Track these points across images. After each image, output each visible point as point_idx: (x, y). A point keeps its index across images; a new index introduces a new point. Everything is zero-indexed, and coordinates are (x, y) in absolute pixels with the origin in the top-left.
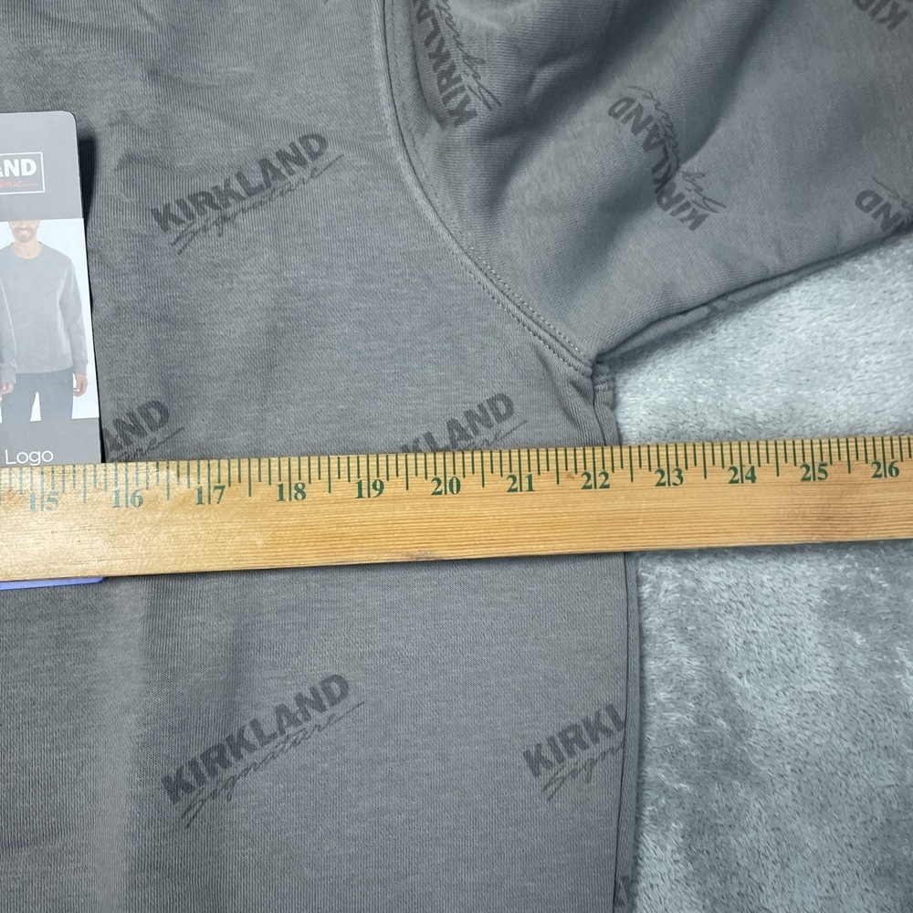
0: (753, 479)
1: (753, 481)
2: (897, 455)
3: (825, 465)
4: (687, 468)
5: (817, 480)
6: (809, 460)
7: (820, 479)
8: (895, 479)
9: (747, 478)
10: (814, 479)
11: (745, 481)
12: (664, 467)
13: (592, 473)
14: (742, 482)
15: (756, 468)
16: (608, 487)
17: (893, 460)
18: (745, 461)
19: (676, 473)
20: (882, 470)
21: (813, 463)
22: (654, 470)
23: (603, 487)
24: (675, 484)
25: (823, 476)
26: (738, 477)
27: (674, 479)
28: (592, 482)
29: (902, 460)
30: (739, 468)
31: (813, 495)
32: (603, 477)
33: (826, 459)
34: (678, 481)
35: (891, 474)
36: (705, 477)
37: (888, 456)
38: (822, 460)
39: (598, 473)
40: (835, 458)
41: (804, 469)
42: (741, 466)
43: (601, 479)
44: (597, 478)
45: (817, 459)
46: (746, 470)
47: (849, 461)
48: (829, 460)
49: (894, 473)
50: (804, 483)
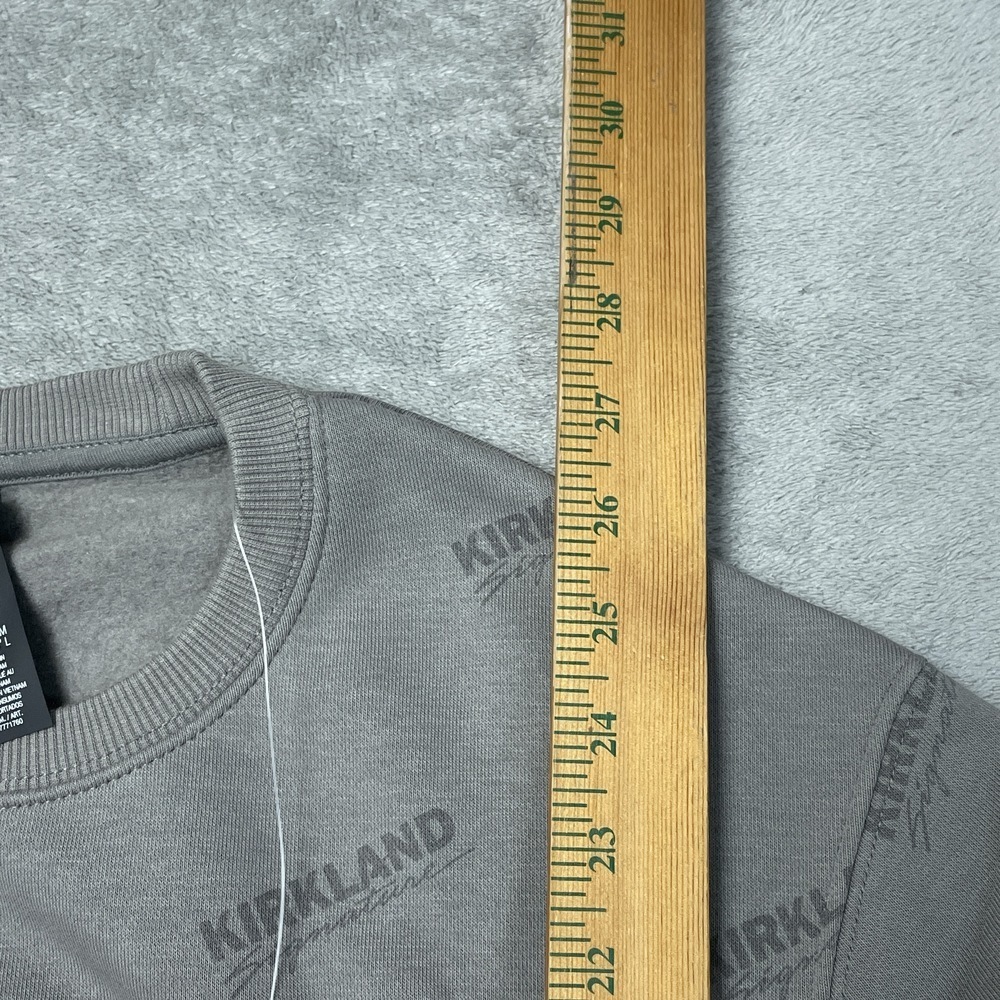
0: (610, 717)
1: (614, 718)
2: (587, 496)
3: (595, 605)
4: (590, 820)
5: (616, 620)
6: (588, 629)
7: (614, 616)
8: (621, 503)
9: (609, 727)
10: (615, 624)
11: (613, 731)
12: (588, 855)
13: (589, 976)
14: (615, 735)
15: (596, 711)
16: (611, 951)
17: (594, 502)
18: (582, 727)
19: (596, 837)
20: (606, 521)
21: (590, 622)
22: (590, 874)
23: (611, 961)
24: (612, 842)
25: (610, 610)
26: (605, 740)
27: (604, 842)
28: (603, 977)
29: (595, 490)
30: (594, 738)
31: (636, 630)
32: (597, 957)
33: (587, 602)
34: (608, 836)
35: (615, 508)
36: (605, 792)
37: (587, 508)
38: (586, 609)
39: (589, 966)
40: (586, 589)
41: (599, 637)
42: (591, 733)
43: (600, 961)
44: (598, 967)
45: (588, 616)
46: (597, 728)
47: (591, 569)
48: (589, 598)
49: (610, 504)
50: (620, 638)
